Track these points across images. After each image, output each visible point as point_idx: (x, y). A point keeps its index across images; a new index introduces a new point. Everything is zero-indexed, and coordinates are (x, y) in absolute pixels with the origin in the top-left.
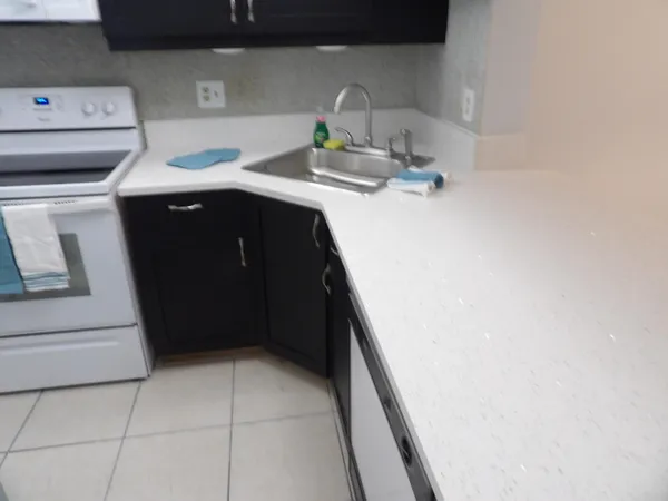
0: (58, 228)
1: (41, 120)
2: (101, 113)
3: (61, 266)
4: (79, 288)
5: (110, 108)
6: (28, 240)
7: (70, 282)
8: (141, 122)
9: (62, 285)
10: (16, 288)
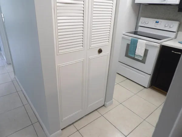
0: (146, 47)
1: (155, 26)
2: (168, 27)
3: (142, 55)
4: (143, 61)
5: (172, 26)
6: (139, 47)
7: (142, 59)
8: (178, 31)
9: (141, 59)
10: (133, 56)
